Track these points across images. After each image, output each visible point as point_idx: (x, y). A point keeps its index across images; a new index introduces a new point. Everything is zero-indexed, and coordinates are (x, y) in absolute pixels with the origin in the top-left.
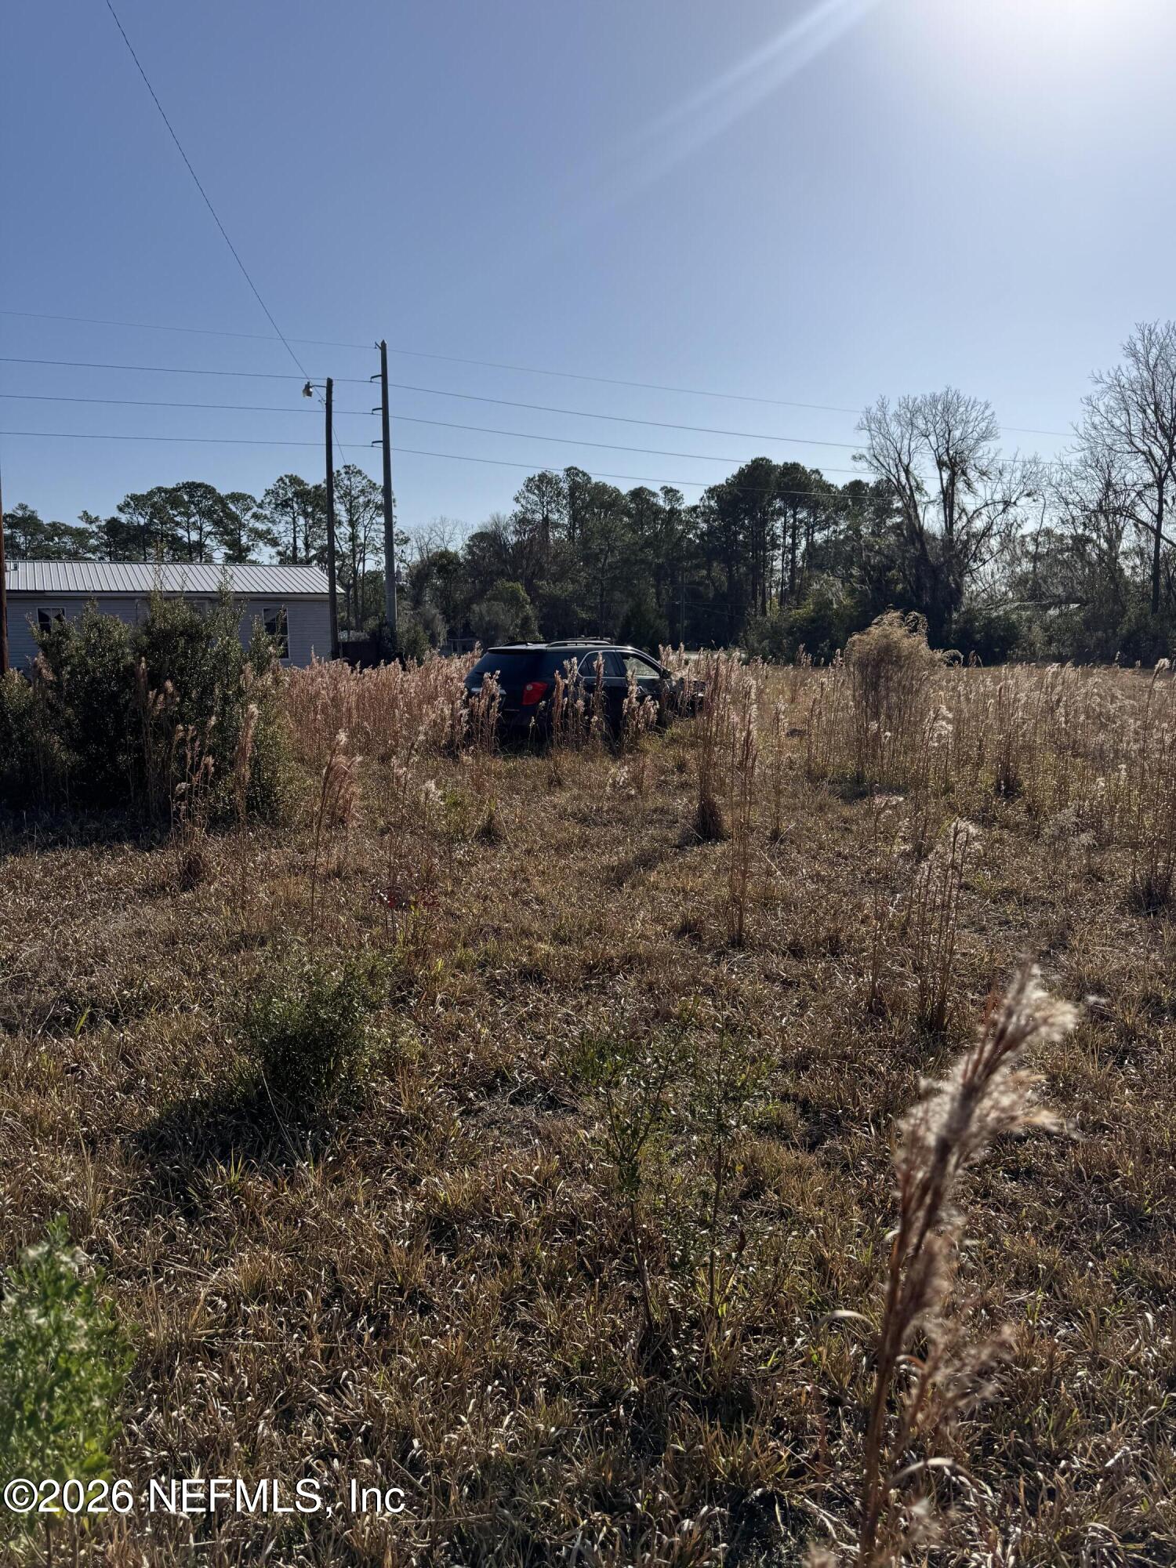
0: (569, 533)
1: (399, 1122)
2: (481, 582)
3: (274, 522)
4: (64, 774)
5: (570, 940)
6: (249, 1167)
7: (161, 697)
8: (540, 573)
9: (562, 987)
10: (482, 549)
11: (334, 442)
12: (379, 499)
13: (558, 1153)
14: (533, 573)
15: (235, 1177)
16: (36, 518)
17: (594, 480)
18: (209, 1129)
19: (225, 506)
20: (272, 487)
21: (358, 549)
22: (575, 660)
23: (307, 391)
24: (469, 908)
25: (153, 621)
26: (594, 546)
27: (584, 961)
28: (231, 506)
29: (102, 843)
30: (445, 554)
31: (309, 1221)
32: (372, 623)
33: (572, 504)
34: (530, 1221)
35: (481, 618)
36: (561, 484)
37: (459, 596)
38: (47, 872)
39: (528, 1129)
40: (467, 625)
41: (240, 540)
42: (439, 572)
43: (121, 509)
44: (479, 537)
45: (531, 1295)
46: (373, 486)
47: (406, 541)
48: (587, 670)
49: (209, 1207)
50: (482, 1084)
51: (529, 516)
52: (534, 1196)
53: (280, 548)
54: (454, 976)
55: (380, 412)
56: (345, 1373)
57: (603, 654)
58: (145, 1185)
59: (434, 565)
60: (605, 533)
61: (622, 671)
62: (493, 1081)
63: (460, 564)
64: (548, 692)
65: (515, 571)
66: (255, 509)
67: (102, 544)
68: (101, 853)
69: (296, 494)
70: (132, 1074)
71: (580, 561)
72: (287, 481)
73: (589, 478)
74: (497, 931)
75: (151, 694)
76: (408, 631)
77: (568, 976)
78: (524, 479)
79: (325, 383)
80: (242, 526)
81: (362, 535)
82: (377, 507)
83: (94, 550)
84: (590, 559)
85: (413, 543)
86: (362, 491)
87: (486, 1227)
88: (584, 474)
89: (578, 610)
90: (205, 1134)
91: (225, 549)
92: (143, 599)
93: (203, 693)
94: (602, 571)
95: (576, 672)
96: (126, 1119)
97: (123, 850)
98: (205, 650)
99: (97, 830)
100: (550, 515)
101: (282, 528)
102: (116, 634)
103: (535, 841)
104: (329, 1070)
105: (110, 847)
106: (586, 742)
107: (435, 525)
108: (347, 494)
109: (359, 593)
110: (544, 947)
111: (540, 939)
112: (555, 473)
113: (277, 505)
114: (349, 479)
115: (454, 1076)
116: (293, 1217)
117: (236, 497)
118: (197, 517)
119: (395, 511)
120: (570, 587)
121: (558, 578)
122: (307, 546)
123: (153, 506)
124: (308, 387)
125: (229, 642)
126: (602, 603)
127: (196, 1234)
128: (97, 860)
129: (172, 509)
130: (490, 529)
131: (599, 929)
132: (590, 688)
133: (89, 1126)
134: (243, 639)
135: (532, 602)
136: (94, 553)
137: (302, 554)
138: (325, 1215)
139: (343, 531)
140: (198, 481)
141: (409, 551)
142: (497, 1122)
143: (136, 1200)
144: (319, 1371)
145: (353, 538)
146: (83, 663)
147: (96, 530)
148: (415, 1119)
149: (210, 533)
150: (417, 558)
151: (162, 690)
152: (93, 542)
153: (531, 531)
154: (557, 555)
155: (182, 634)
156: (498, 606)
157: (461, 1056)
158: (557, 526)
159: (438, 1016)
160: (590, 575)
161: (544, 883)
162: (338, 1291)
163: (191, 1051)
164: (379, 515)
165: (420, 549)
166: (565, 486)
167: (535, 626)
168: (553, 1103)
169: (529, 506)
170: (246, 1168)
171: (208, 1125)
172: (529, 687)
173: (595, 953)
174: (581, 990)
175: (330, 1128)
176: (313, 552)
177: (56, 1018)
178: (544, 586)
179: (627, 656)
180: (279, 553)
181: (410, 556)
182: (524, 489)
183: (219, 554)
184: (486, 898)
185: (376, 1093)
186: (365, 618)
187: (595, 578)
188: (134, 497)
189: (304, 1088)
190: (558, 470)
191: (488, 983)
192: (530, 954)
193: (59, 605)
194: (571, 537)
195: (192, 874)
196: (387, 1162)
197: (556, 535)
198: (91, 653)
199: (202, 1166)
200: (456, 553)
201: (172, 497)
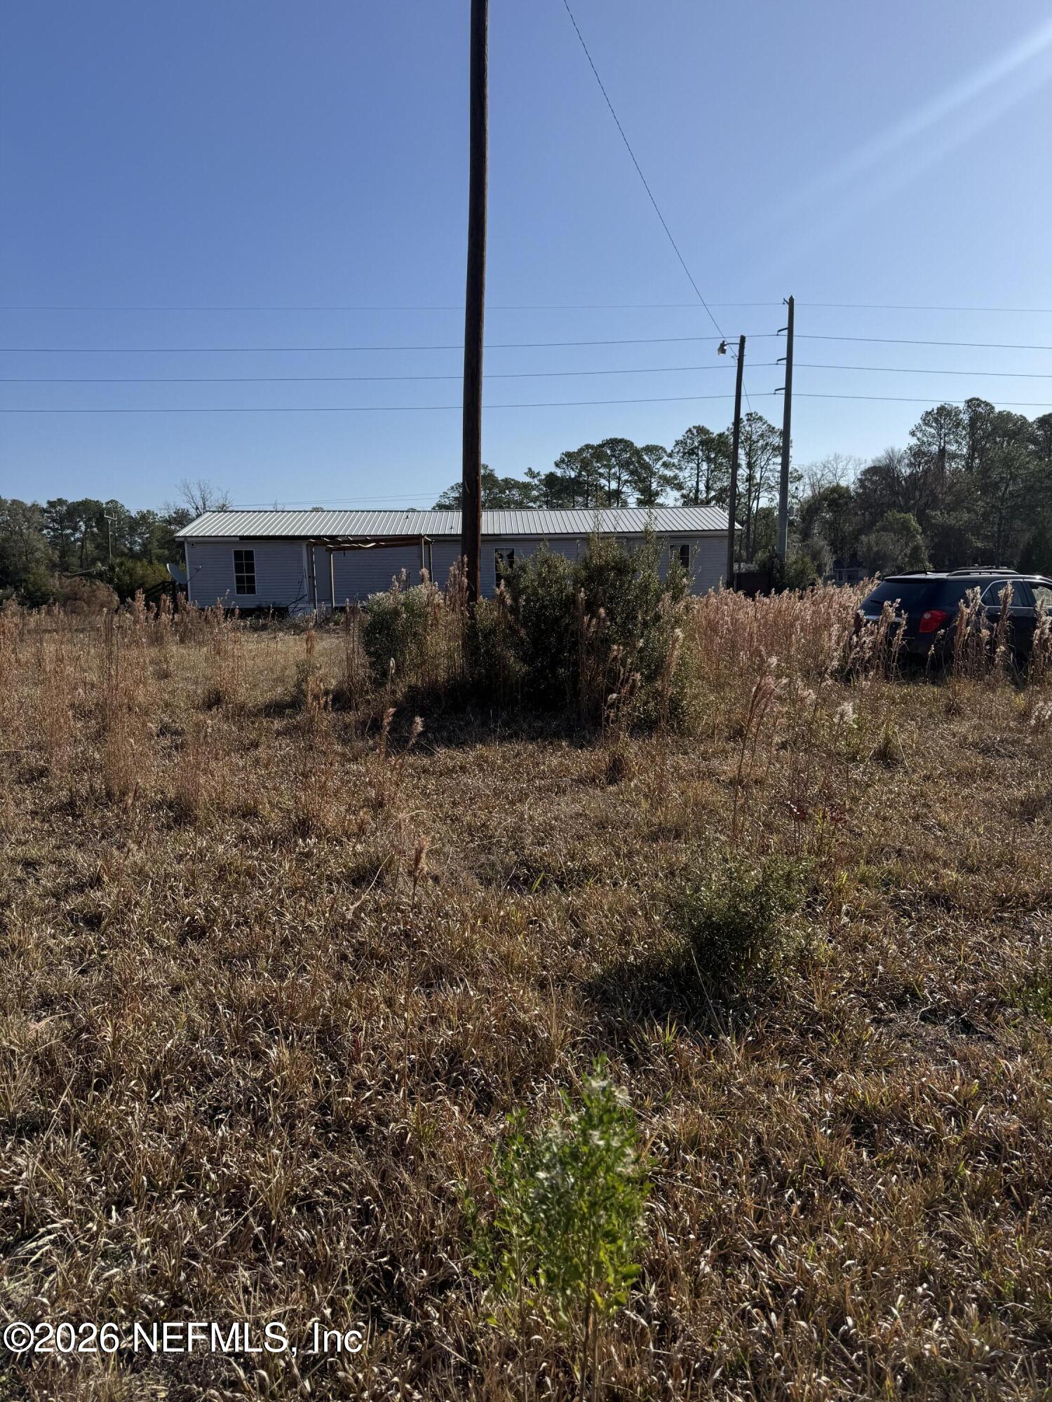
0: (967, 463)
1: (815, 1018)
2: (871, 514)
3: (680, 469)
4: (517, 682)
5: (978, 869)
6: (680, 1032)
7: (594, 621)
8: (934, 503)
9: (972, 915)
10: (873, 483)
11: (743, 393)
12: (777, 441)
13: (978, 1078)
14: (926, 504)
15: (669, 1038)
16: (493, 476)
17: (998, 409)
18: (644, 991)
19: (640, 457)
20: (681, 438)
21: (754, 488)
22: (978, 589)
23: (722, 349)
24: (869, 827)
25: (591, 557)
26: (995, 476)
27: (995, 893)
28: (646, 457)
29: (545, 739)
30: (837, 490)
31: (735, 1090)
32: (760, 555)
33: (972, 434)
34: (951, 1136)
35: (870, 548)
36: (961, 416)
37: (848, 528)
38: (505, 759)
39: (941, 1048)
40: (854, 555)
41: (650, 486)
42: (828, 506)
43: (557, 465)
44: (873, 471)
45: (955, 1211)
46: (772, 430)
47: (800, 478)
48: (991, 598)
49: (648, 1059)
50: (892, 997)
51: (924, 449)
52: (954, 1114)
53: (684, 492)
54: (858, 890)
55: (785, 362)
56: (774, 1237)
57: (1013, 583)
58: (593, 1031)
59: (826, 499)
60: (1008, 462)
61: (1032, 601)
62: (905, 997)
63: (851, 498)
64: (948, 620)
65: (907, 502)
66: (665, 458)
67: (541, 495)
68: (545, 747)
69: (701, 443)
70: (579, 933)
71: (977, 491)
72: (695, 431)
73: (993, 408)
74: (899, 852)
75: (586, 619)
76: (795, 563)
77: (977, 905)
78: (921, 413)
79: (738, 341)
80: (653, 474)
81: (758, 476)
82: (774, 449)
83: (535, 500)
84: (988, 487)
85: (806, 480)
86: (762, 436)
87: (906, 1135)
88: (987, 404)
89: (973, 539)
90: (640, 994)
91: (637, 495)
92: (583, 539)
93: (627, 618)
94: (1002, 499)
95: (979, 601)
96: (576, 970)
97: (561, 746)
98: (631, 581)
99: (542, 728)
100: (948, 447)
101: (687, 475)
102: (561, 569)
103: (935, 768)
104: (747, 958)
105: (551, 743)
106: (988, 672)
107: (829, 462)
108: (748, 439)
109: (752, 528)
110: (952, 875)
111: (946, 865)
112: (955, 405)
113: (684, 453)
114: (750, 426)
115: (863, 984)
116: (721, 1083)
117: (650, 449)
118: (617, 469)
119: (792, 452)
120: (966, 516)
121: (951, 509)
122: (708, 488)
123: (582, 461)
124: (723, 345)
125: (650, 575)
126: (999, 531)
127: (638, 1081)
128: (542, 752)
129: (597, 462)
130: (884, 462)
131: (1011, 862)
132: (993, 618)
133: (548, 971)
134: (661, 571)
135: (924, 532)
136: (535, 502)
137: (703, 496)
138: (749, 1088)
139: (743, 472)
140: (619, 437)
141: (801, 488)
142: (909, 1035)
143: (587, 1040)
144: (750, 1227)
145: (750, 478)
146: (535, 593)
147: (537, 483)
148: (828, 1019)
149: (627, 481)
150: (809, 493)
151: (594, 614)
152: (535, 493)
153: (926, 463)
154: (952, 486)
155: (613, 568)
156: (888, 537)
157: (871, 966)
158: (954, 456)
159: (844, 925)
160: (987, 504)
161: (947, 811)
162: (764, 1161)
163: (625, 922)
164: (776, 456)
165: (813, 485)
166: (965, 418)
167: (925, 555)
168: (967, 1027)
169: (925, 439)
170: (678, 1032)
171: (643, 988)
172: (927, 616)
173: (1008, 887)
174: (993, 921)
175: (749, 1011)
176: (713, 493)
177: (516, 877)
178: (937, 516)
179: (1036, 585)
180: (683, 496)
181: (802, 492)
182: (920, 422)
183: (633, 497)
184: (885, 819)
185: (789, 987)
186: (755, 552)
187: (993, 506)
188: (568, 455)
189: (724, 971)
190: (958, 401)
191: (892, 901)
192: (936, 878)
193: (511, 546)
194: (969, 467)
195: (616, 771)
196: (802, 1052)
197: (951, 466)
198: (542, 585)
199: (641, 1021)
200: (848, 488)
201: (598, 452)
